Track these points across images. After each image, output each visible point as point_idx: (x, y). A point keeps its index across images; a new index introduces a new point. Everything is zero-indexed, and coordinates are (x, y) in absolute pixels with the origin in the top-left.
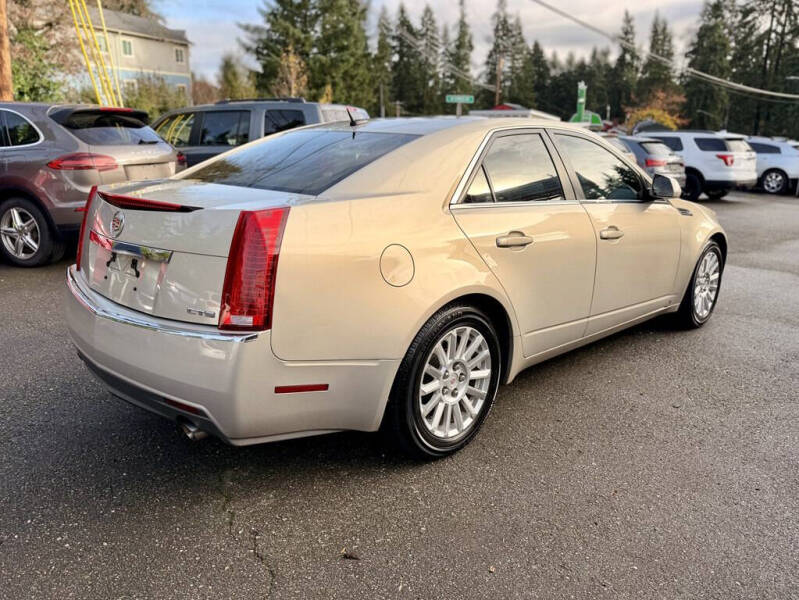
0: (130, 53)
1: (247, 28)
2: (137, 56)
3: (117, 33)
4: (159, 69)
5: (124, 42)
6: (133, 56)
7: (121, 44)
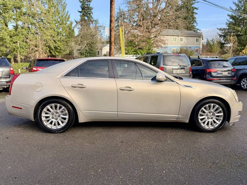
0: (182, 41)
1: (220, 29)
2: (184, 42)
3: (179, 36)
4: (187, 45)
5: (181, 38)
6: (183, 42)
7: (180, 39)
